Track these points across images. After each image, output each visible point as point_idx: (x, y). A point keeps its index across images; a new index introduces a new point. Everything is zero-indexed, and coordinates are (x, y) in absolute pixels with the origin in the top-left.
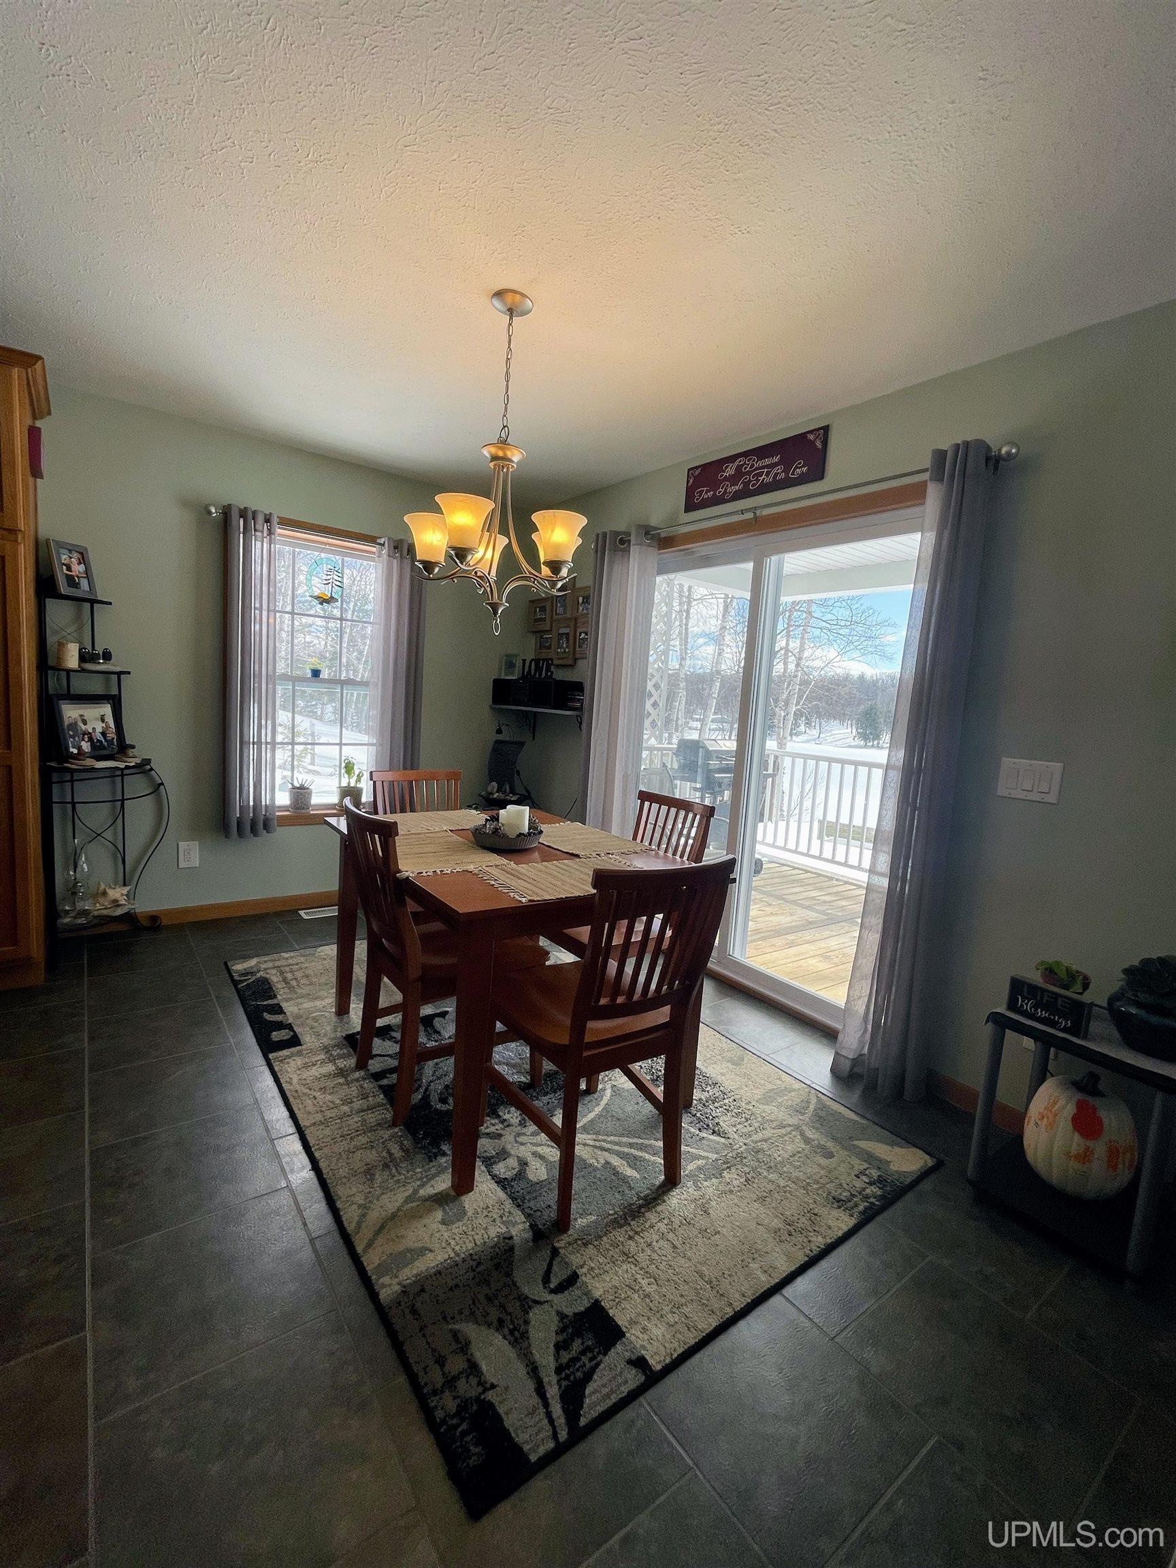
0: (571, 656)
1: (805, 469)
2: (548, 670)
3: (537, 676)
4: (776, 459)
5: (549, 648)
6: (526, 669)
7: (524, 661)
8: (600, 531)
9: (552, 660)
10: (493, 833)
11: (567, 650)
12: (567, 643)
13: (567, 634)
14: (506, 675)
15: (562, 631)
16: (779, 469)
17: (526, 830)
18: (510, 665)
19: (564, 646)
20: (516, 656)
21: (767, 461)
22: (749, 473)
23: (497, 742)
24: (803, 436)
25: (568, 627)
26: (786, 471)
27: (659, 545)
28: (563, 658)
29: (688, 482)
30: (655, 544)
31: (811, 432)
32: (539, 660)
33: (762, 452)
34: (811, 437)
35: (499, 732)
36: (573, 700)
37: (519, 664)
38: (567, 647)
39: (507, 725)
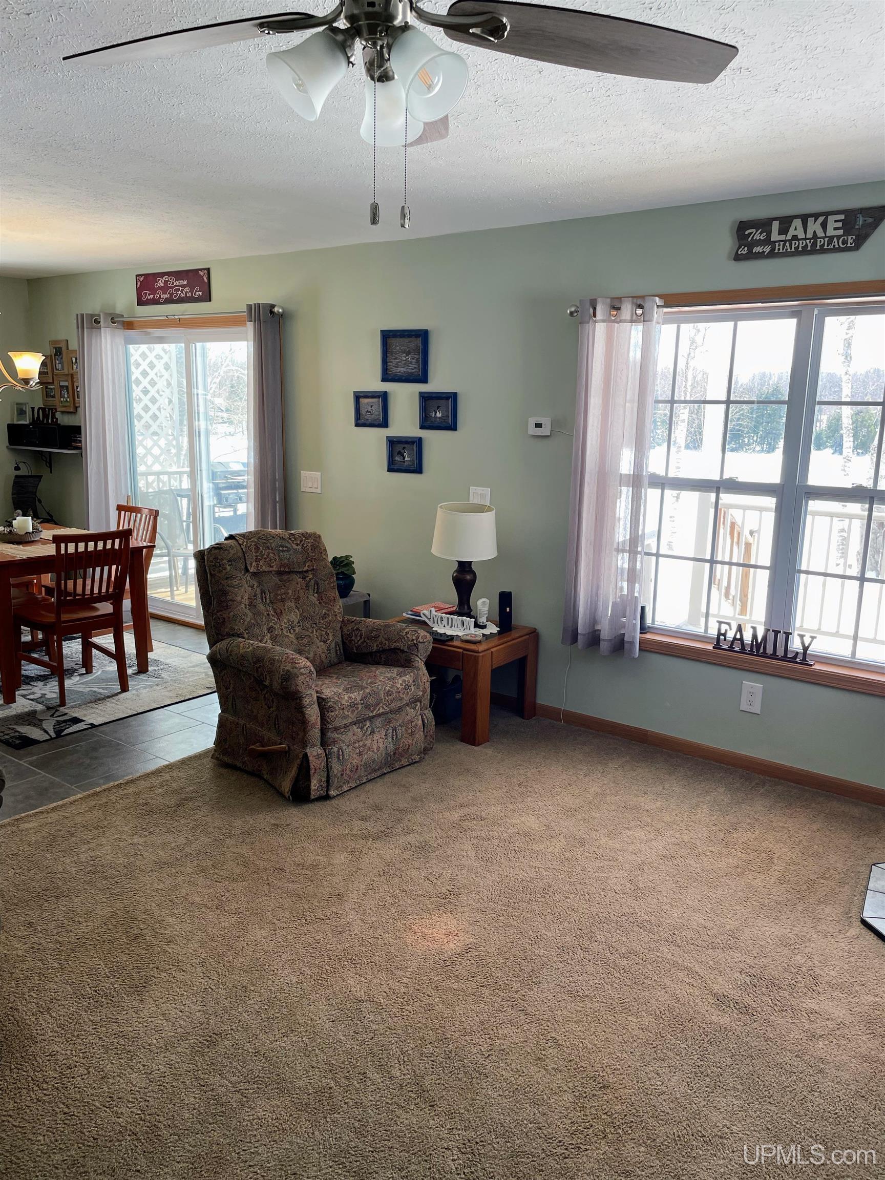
0: (72, 405)
1: (201, 293)
2: (54, 416)
3: (45, 422)
4: (185, 282)
5: (54, 397)
6: (36, 416)
7: (33, 409)
8: (79, 313)
9: (56, 409)
10: (9, 533)
11: (68, 400)
12: (68, 394)
13: (67, 387)
14: (18, 420)
15: (62, 384)
16: (187, 289)
17: (31, 530)
18: (21, 412)
19: (66, 396)
20: (25, 404)
21: (181, 283)
22: (172, 288)
23: (17, 476)
24: (197, 271)
25: (67, 381)
26: (191, 291)
27: (124, 326)
28: (66, 406)
29: (137, 284)
30: (120, 327)
31: (201, 270)
32: (45, 409)
33: (178, 275)
34: (201, 273)
35: (17, 468)
36: (76, 441)
37: (28, 411)
38: (68, 397)
39: (24, 463)
